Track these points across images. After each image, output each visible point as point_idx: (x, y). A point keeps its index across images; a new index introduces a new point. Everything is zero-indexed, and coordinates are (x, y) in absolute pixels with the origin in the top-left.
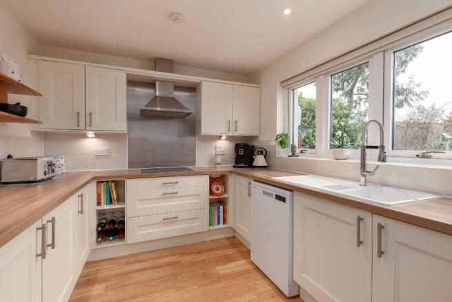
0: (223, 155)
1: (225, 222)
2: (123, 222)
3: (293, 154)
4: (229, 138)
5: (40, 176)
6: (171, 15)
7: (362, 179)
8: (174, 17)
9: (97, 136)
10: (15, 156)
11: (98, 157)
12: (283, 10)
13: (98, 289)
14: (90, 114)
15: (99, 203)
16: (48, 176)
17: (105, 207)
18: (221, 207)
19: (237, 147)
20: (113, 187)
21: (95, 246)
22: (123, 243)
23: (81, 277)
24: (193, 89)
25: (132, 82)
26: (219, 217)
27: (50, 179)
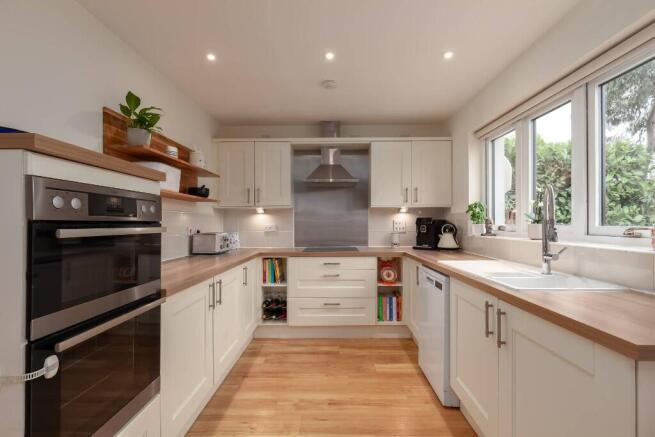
0: (404, 233)
1: (399, 318)
2: (285, 303)
3: (489, 232)
4: (411, 211)
5: (218, 249)
6: (323, 83)
7: (545, 265)
8: (327, 84)
9: (266, 211)
10: (202, 231)
11: (267, 233)
12: (442, 54)
13: (259, 360)
14: (258, 190)
15: (265, 281)
16: (224, 250)
17: (269, 284)
18: (394, 299)
19: (419, 222)
20: (277, 265)
21: (260, 323)
22: (284, 324)
23: (248, 348)
24: (364, 151)
25: (298, 151)
26: (391, 310)
27: (224, 253)
